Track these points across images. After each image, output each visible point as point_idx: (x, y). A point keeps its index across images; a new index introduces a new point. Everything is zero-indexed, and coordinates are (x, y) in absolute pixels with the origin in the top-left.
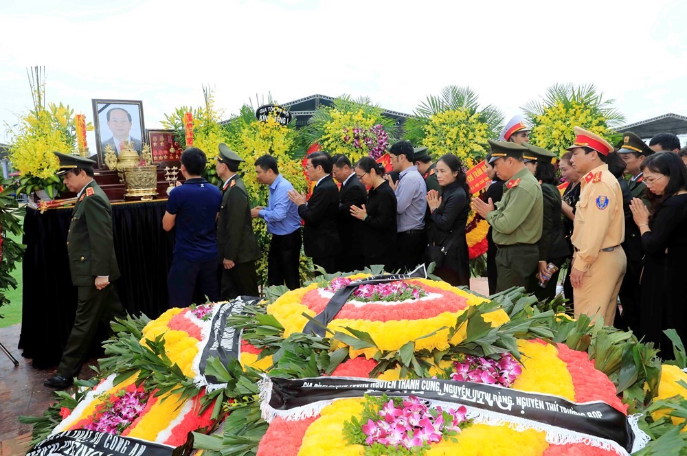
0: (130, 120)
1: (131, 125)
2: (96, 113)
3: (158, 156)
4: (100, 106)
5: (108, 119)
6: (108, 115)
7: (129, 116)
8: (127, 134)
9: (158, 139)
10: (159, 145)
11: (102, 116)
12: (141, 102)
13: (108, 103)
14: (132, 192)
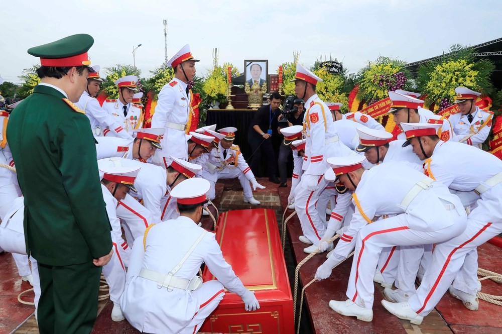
0: (261, 70)
1: (261, 72)
2: (246, 66)
3: (273, 88)
4: (248, 63)
5: (251, 70)
6: (251, 67)
7: (261, 68)
8: (259, 77)
9: (275, 79)
10: (275, 82)
11: (248, 68)
12: (267, 61)
13: (251, 61)
14: (250, 105)
